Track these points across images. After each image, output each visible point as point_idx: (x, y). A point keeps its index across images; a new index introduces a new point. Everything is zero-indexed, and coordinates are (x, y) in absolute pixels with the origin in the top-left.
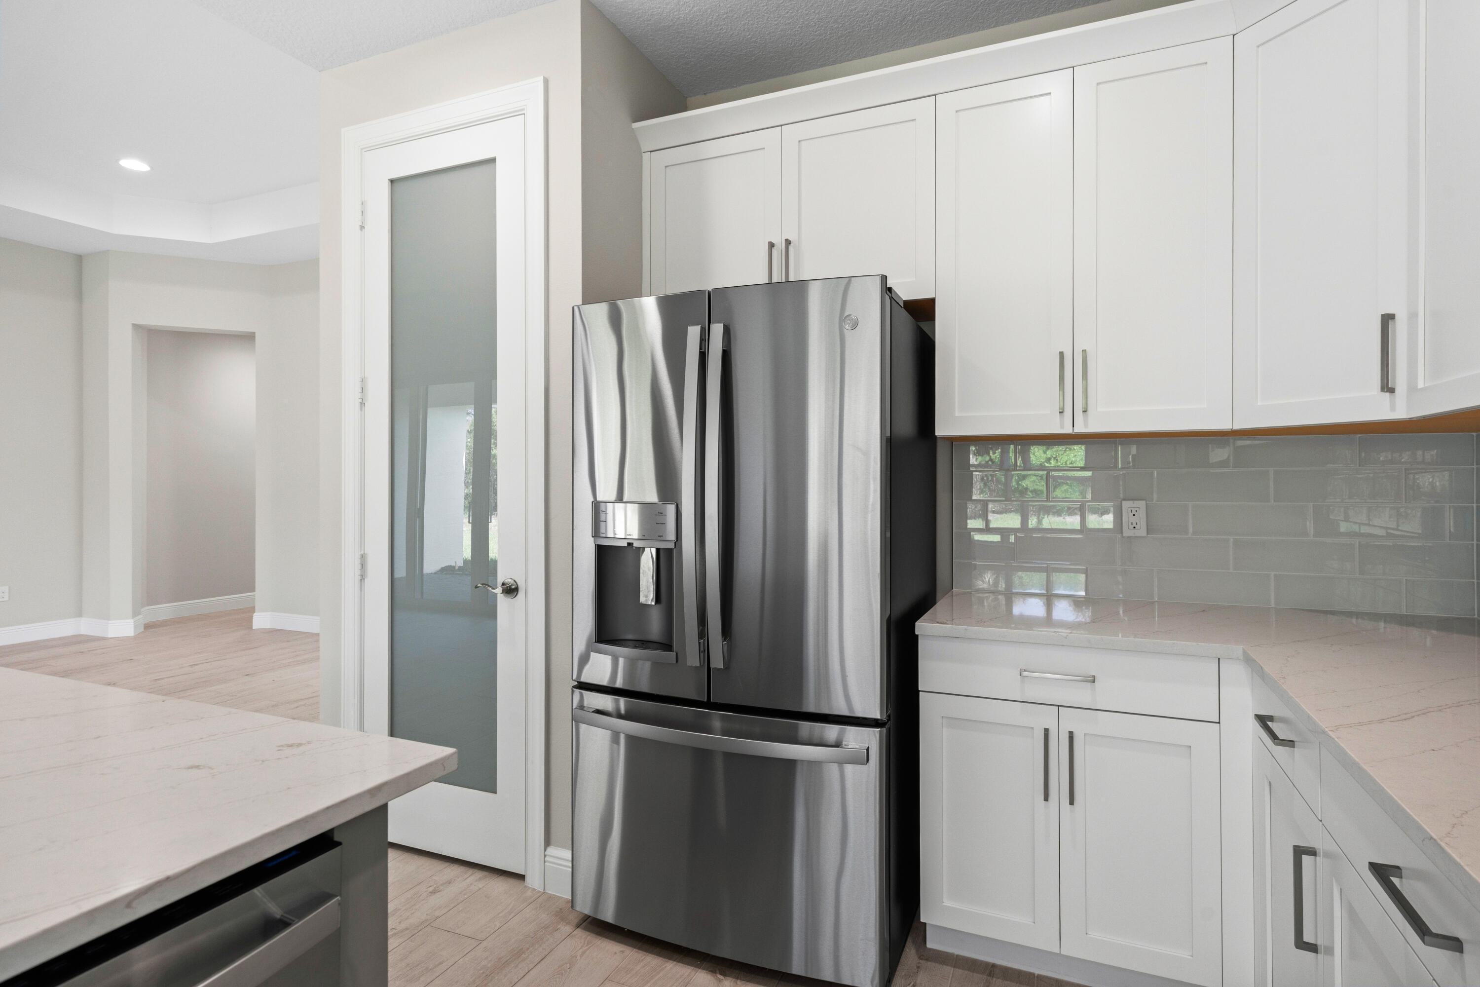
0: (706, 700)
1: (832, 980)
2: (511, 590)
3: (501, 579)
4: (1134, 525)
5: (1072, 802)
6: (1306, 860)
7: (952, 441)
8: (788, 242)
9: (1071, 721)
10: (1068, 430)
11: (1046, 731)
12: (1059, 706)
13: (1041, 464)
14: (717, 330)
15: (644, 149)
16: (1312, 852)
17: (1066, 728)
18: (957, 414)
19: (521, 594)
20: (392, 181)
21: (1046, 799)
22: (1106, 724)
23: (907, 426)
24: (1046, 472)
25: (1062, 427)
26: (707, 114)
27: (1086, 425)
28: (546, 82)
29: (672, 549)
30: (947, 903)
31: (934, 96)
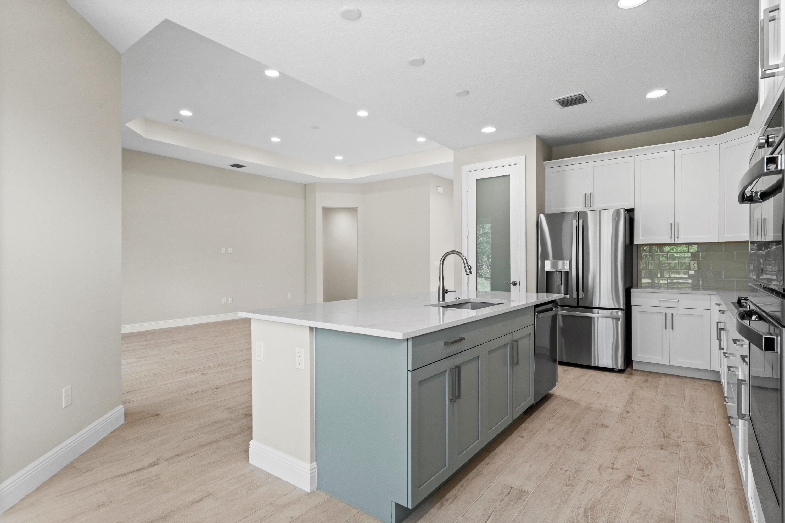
0: (577, 306)
1: (612, 368)
2: (515, 284)
3: (511, 281)
4: (694, 267)
5: (672, 329)
6: (719, 324)
7: (637, 245)
8: (590, 193)
9: (672, 311)
10: (673, 242)
11: (666, 314)
12: (669, 307)
13: (668, 251)
14: (581, 221)
15: (545, 167)
16: (720, 322)
17: (671, 312)
18: (641, 238)
19: (518, 285)
20: (476, 179)
21: (666, 328)
22: (681, 311)
23: (628, 242)
24: (667, 253)
25: (671, 241)
26: (568, 160)
27: (678, 241)
28: (526, 156)
29: (568, 271)
30: (639, 355)
31: (634, 157)
